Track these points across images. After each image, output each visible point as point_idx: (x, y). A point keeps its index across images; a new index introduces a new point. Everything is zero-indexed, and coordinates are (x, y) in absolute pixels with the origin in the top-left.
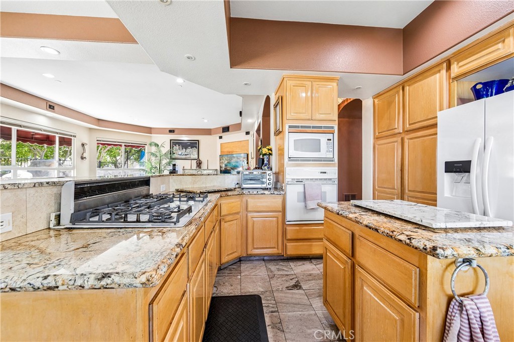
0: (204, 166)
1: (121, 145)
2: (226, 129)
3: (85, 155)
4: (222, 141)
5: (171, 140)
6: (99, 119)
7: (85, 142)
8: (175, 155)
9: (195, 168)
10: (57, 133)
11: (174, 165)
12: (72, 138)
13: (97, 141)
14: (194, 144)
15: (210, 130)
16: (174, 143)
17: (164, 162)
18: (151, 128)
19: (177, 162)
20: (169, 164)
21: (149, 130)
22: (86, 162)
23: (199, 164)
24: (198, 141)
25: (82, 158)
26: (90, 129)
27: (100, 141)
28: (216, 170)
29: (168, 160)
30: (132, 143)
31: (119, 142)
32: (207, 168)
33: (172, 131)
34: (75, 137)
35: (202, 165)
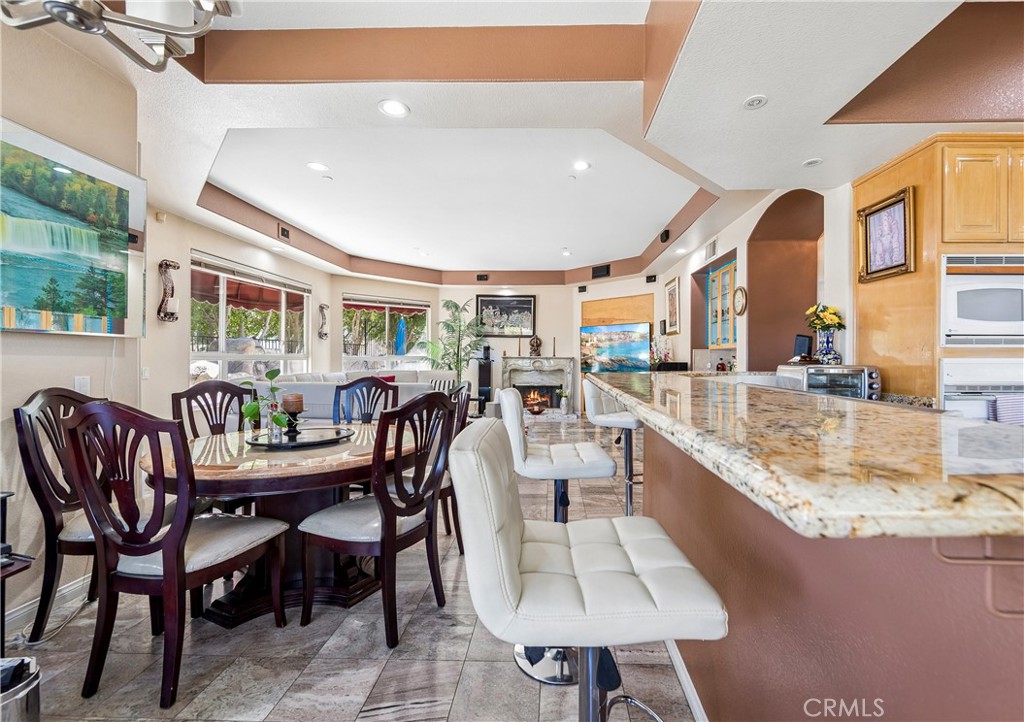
0: (547, 350)
1: (384, 308)
2: (602, 272)
3: (326, 329)
4: (584, 296)
5: (478, 296)
6: (351, 257)
7: (325, 301)
8: (486, 327)
9: (528, 356)
10: (285, 285)
11: (487, 349)
12: (305, 294)
13: (344, 299)
14: (527, 305)
15: (562, 273)
16: (484, 302)
17: (466, 341)
18: (440, 271)
19: (491, 342)
20: (475, 346)
21: (437, 276)
22: (326, 342)
23: (536, 346)
24: (534, 297)
25: (321, 335)
26: (333, 276)
27: (349, 300)
28: (572, 359)
29: (474, 339)
30: (404, 304)
31: (380, 302)
32: (552, 356)
33: (482, 278)
34: (309, 291)
35: (541, 349)
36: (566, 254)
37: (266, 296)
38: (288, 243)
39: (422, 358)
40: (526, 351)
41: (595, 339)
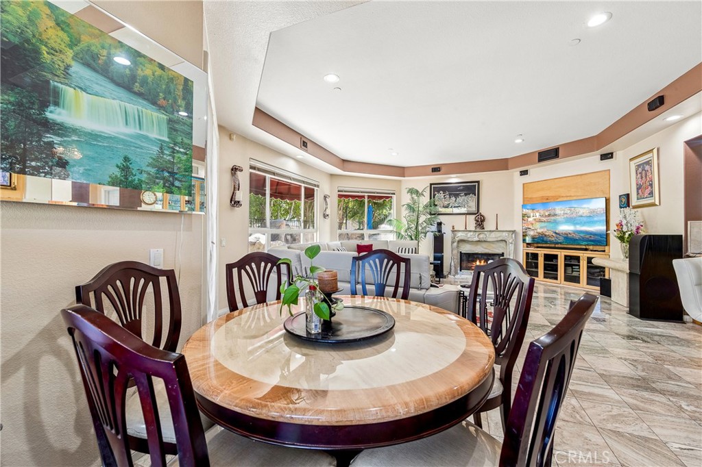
0: (490, 225)
1: (364, 197)
2: (549, 155)
3: (328, 212)
4: (526, 179)
5: (431, 184)
6: (344, 161)
7: (327, 193)
8: (437, 207)
9: (474, 229)
10: (304, 182)
11: (440, 224)
12: (315, 188)
13: (339, 191)
14: (471, 189)
15: (506, 160)
16: (435, 189)
17: (422, 218)
18: (404, 168)
19: (442, 219)
20: (430, 222)
21: (401, 171)
22: (328, 221)
23: (480, 222)
24: (478, 182)
25: (325, 216)
26: (332, 176)
27: (342, 191)
28: (514, 232)
29: (429, 216)
30: (377, 193)
31: (362, 192)
32: (495, 229)
33: (436, 170)
34: (318, 186)
35: (485, 223)
36: (519, 141)
37: (293, 191)
38: (306, 151)
39: (391, 232)
40: (472, 224)
41: (538, 214)
